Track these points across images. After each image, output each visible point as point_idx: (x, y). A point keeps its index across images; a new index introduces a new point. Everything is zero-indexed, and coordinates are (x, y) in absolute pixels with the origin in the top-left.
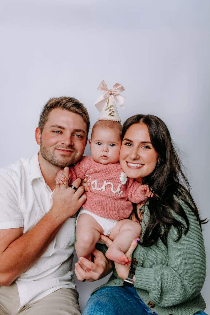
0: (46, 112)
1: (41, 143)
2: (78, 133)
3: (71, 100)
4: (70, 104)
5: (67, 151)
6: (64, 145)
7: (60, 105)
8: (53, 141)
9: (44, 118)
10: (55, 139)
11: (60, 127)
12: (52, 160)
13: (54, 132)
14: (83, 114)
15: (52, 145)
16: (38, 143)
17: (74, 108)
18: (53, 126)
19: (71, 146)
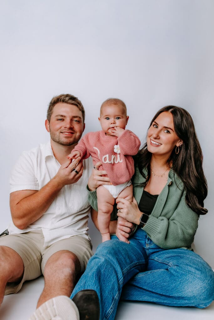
0: (51, 107)
1: (50, 131)
2: (76, 119)
3: (67, 95)
4: (67, 98)
5: (69, 132)
6: (66, 128)
7: (60, 101)
8: (58, 126)
9: (50, 112)
10: (59, 125)
11: (62, 116)
12: (59, 142)
13: (58, 120)
14: (78, 105)
15: (58, 130)
16: (48, 132)
17: (70, 101)
18: (57, 116)
19: (71, 128)
